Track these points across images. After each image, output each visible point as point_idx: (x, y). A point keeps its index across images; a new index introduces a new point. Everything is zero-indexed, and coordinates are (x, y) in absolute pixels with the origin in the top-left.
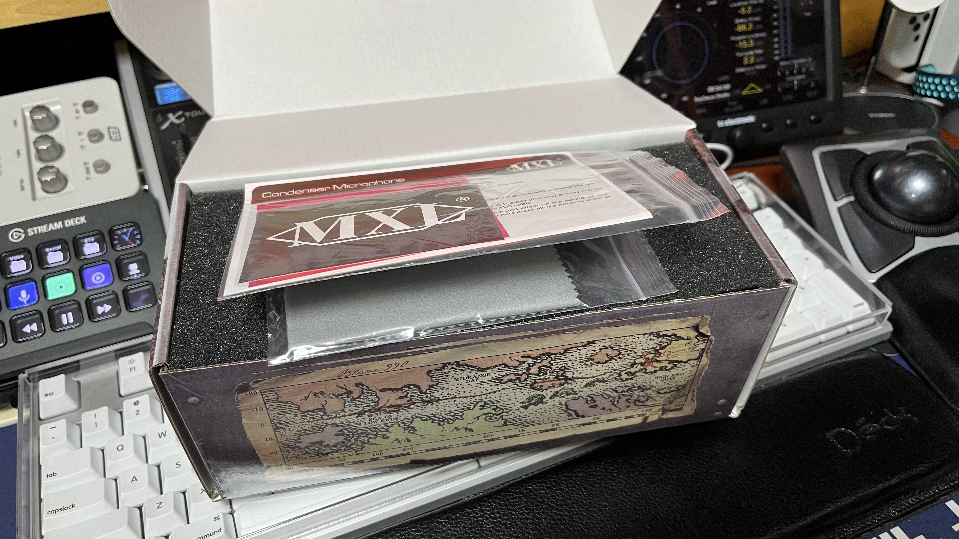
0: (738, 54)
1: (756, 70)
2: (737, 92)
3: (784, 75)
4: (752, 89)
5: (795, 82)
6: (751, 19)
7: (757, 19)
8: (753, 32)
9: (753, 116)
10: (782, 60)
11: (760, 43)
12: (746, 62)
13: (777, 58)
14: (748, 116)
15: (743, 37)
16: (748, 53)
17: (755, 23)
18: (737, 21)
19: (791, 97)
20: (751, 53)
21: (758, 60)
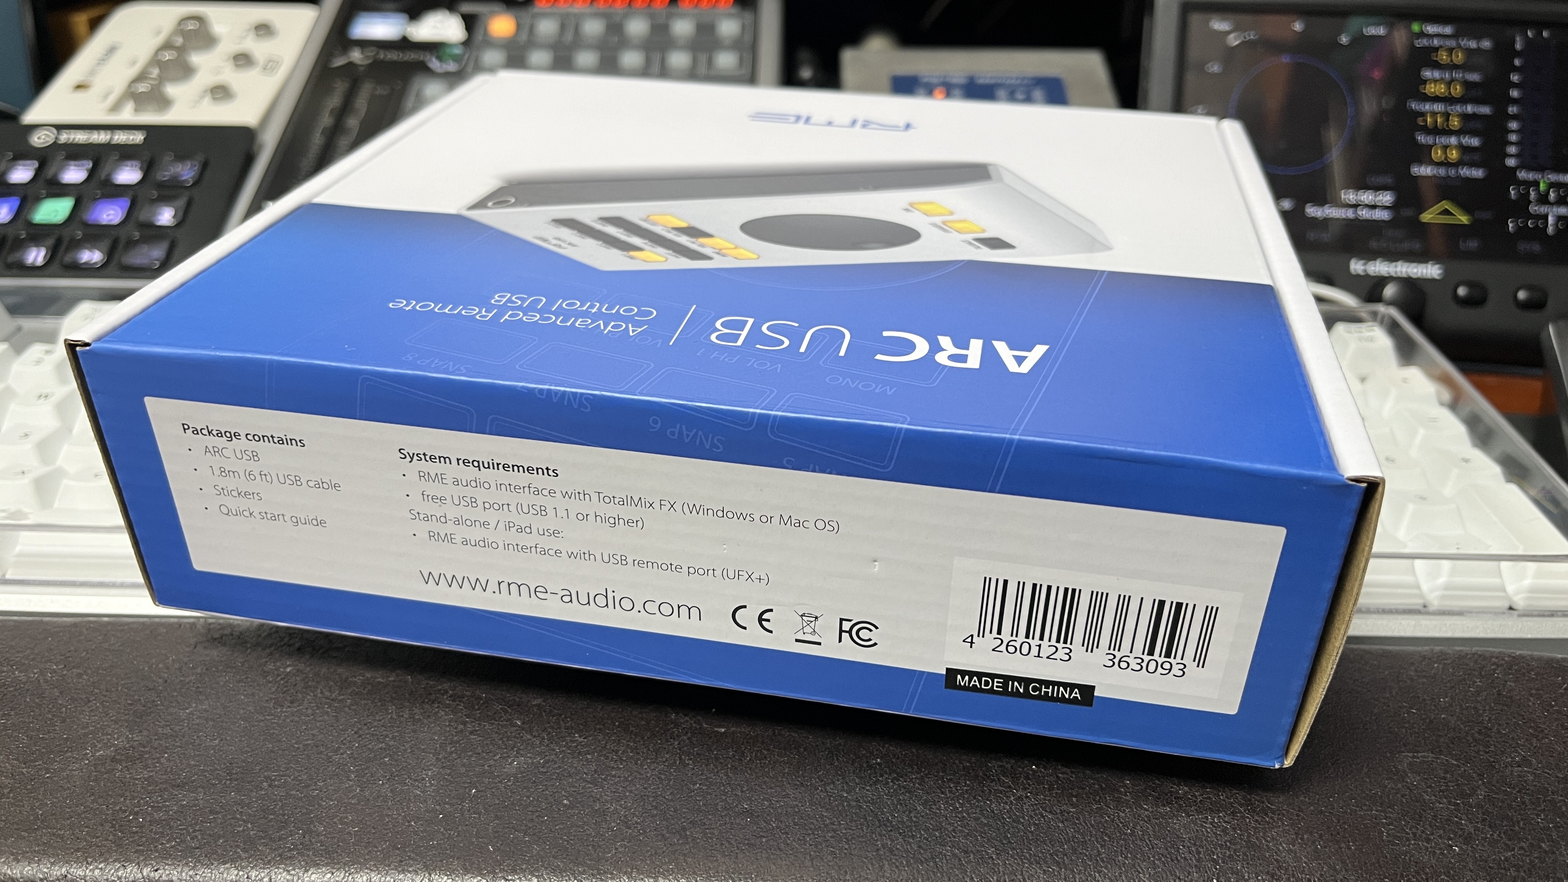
0: (1422, 138)
1: (1459, 177)
2: (1407, 212)
3: (1524, 199)
4: (1446, 212)
5: (1551, 220)
6: (1458, 75)
7: (1474, 77)
8: (1463, 100)
9: (1437, 266)
10: (1522, 166)
11: (1478, 125)
12: (1437, 154)
13: (1511, 162)
14: (1426, 262)
15: (1438, 107)
16: (1444, 140)
17: (1467, 84)
18: (1427, 74)
19: (1536, 247)
20: (1453, 140)
21: (1467, 158)
